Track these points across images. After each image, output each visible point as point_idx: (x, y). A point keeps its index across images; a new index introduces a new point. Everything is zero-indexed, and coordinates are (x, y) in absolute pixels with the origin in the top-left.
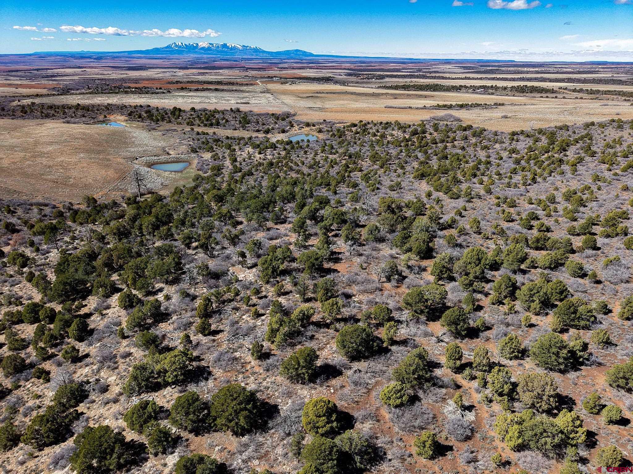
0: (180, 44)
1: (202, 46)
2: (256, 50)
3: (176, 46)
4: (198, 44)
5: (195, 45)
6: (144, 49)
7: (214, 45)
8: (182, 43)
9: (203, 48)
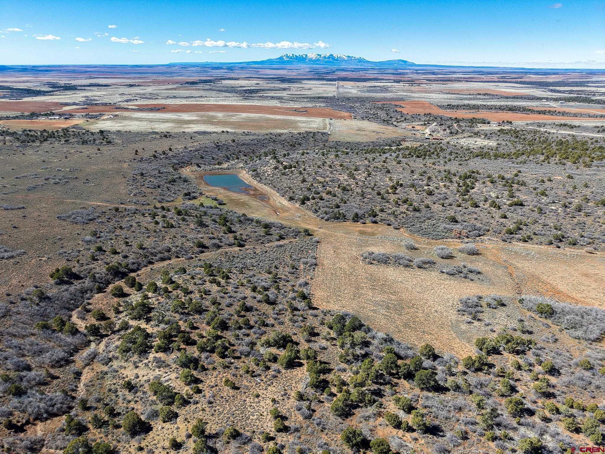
0: (291, 55)
1: (310, 57)
2: (360, 60)
3: (288, 57)
4: (306, 55)
5: (304, 56)
6: (259, 60)
7: (322, 56)
8: (293, 55)
9: (311, 60)
